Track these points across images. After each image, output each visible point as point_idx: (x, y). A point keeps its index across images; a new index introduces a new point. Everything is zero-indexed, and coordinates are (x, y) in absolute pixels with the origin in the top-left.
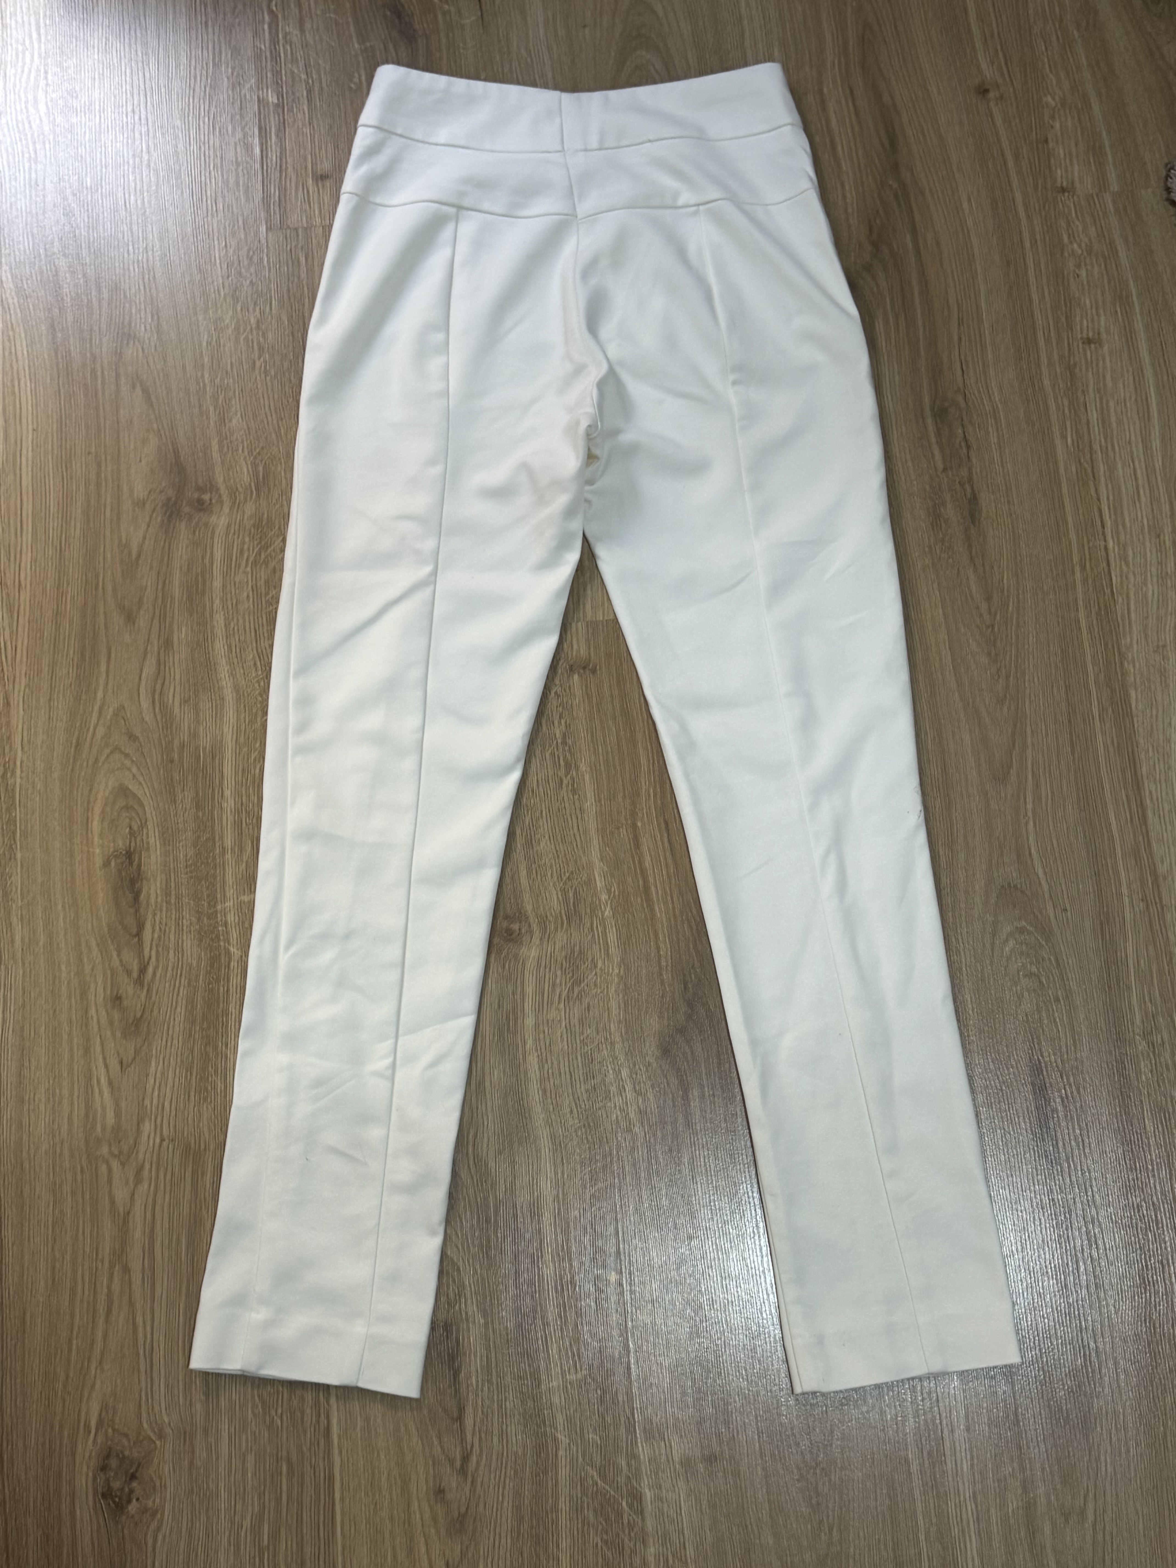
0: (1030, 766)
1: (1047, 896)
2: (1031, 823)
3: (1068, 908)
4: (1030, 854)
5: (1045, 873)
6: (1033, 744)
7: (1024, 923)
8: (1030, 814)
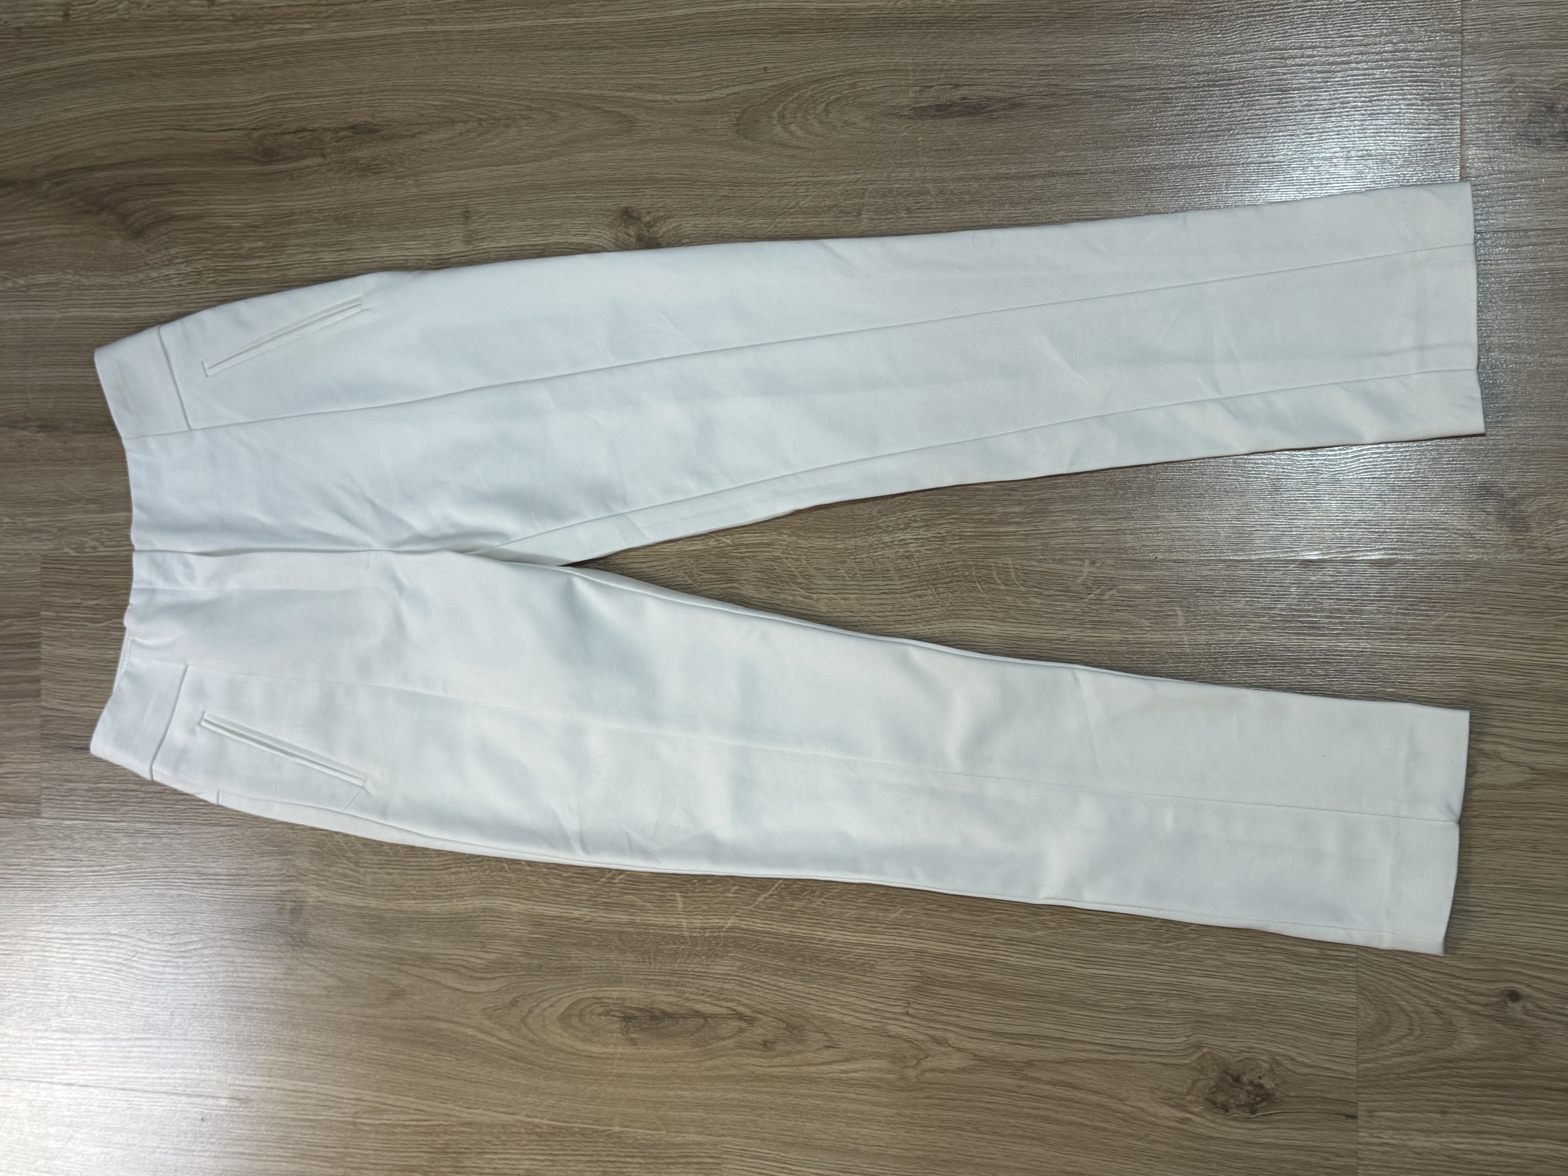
0: (621, 94)
1: (749, 87)
2: (675, 97)
3: (764, 66)
4: (707, 101)
5: (727, 87)
6: (598, 89)
7: (775, 114)
8: (667, 98)
